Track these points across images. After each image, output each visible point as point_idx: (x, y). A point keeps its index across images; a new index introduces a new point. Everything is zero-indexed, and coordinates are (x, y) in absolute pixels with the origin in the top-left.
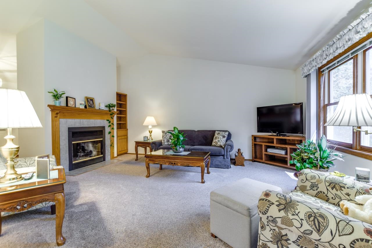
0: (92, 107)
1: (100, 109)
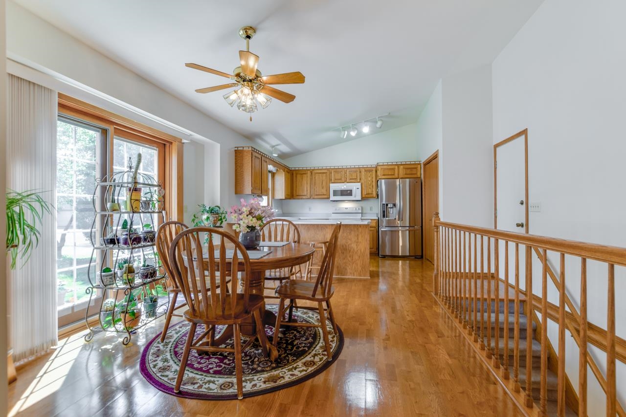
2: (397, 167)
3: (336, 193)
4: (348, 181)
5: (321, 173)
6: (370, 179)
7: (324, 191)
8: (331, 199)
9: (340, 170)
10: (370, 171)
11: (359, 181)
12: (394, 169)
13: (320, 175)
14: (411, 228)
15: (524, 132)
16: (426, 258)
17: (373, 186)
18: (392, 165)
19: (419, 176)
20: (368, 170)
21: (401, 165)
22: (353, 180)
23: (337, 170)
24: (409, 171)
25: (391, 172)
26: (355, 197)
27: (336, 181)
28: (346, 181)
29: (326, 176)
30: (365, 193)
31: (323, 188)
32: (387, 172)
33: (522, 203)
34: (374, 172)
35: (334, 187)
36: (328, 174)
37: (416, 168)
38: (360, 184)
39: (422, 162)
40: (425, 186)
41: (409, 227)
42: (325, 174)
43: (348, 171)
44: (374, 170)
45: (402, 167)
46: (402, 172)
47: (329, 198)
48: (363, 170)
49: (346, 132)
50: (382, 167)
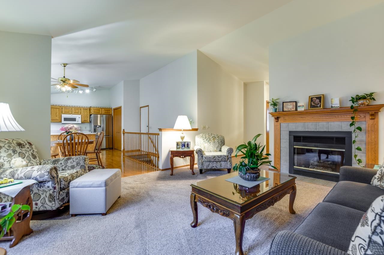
0: (317, 107)
1: (332, 107)
2: (101, 109)
3: (66, 119)
4: (73, 113)
5: (55, 108)
6: (86, 113)
7: (57, 118)
8: (62, 123)
9: (68, 107)
10: (87, 109)
11: (80, 114)
12: (99, 110)
13: (55, 109)
14: (107, 136)
15: (148, 106)
16: (114, 149)
17: (88, 117)
18: (98, 108)
19: (111, 114)
20: (85, 109)
21: (103, 108)
22: (76, 113)
23: (66, 107)
24: (106, 112)
25: (99, 111)
26: (78, 122)
27: (65, 113)
28: (72, 113)
29: (59, 110)
30: (83, 120)
31: (57, 116)
32: (96, 111)
33: (147, 126)
34: (88, 110)
35: (64, 116)
36: (60, 109)
37: (110, 110)
38: (81, 115)
39: (113, 108)
40: (114, 118)
41: (106, 136)
42: (58, 109)
43: (73, 108)
44: (88, 109)
45: (103, 109)
46: (103, 112)
47: (61, 122)
48: (82, 109)
49: (77, 91)
50: (94, 108)
